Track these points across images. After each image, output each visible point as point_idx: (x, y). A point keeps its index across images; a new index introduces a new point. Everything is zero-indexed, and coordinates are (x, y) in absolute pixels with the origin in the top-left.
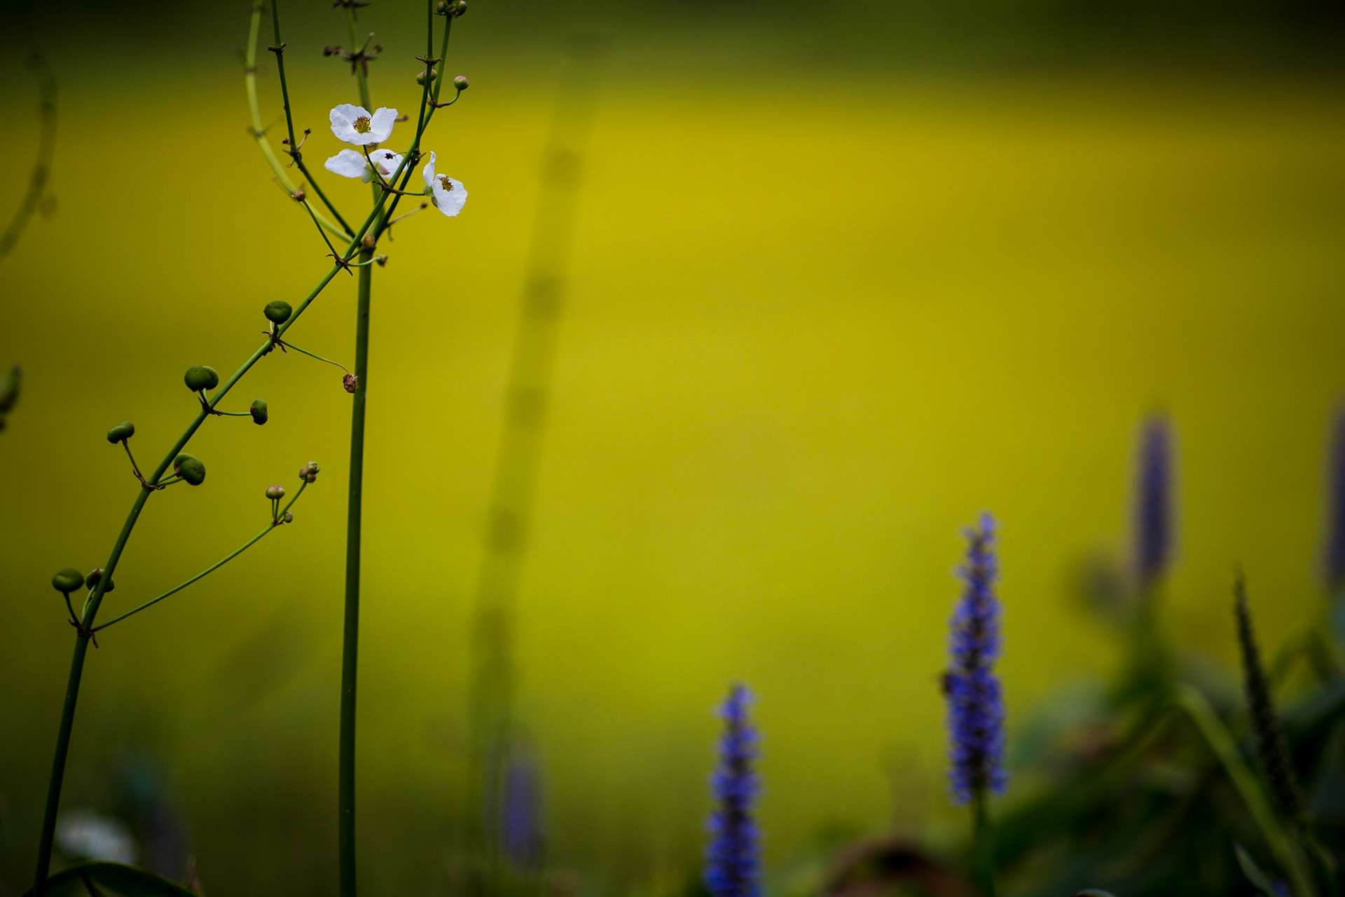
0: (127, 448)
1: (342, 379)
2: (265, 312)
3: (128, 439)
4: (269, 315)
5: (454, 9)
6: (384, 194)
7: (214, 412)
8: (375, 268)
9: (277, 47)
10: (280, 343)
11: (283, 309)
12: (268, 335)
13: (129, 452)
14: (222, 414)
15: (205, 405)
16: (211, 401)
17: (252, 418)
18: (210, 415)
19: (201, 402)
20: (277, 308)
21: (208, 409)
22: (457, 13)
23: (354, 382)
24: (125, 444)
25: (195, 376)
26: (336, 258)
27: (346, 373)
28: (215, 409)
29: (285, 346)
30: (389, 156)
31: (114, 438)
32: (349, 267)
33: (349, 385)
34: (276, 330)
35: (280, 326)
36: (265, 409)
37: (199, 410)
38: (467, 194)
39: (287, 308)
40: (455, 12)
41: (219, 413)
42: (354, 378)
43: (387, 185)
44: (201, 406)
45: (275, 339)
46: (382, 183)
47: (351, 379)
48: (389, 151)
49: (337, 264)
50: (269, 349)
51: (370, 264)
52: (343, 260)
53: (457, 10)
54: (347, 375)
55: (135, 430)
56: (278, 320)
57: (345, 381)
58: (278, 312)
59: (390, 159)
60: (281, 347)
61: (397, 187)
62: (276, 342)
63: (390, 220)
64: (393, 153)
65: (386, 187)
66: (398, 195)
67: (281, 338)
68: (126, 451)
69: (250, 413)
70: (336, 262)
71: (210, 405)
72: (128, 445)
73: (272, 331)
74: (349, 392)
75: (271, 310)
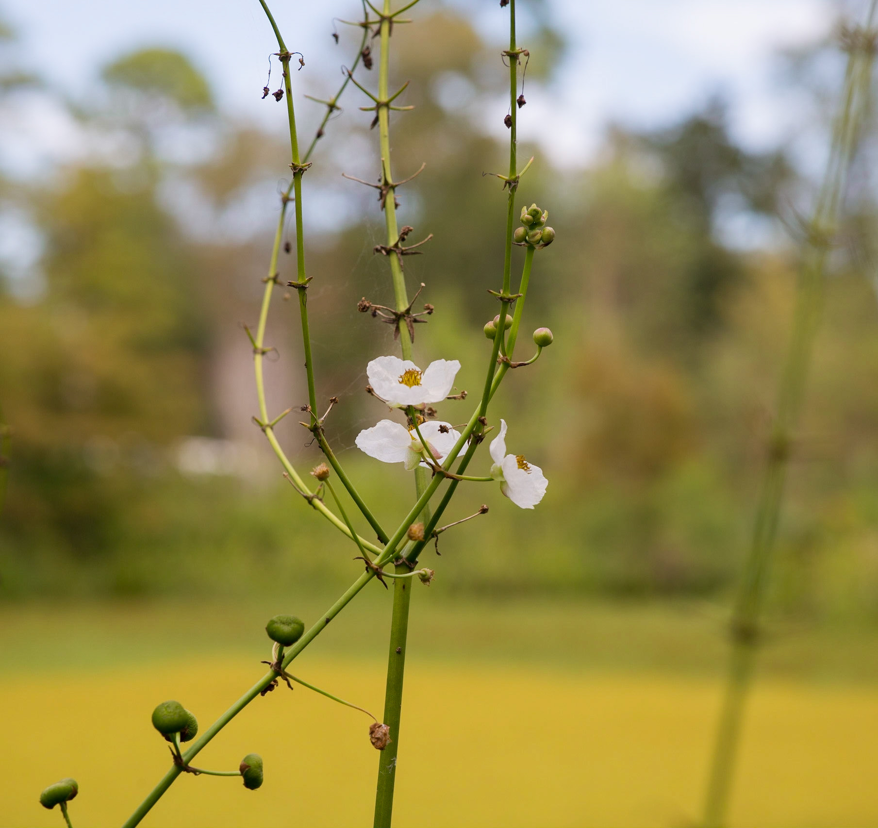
0: (65, 816)
1: (368, 731)
2: (266, 629)
3: (69, 803)
4: (273, 635)
5: (538, 237)
6: (435, 480)
7: (188, 770)
8: (417, 586)
9: (300, 282)
10: (285, 676)
11: (292, 625)
12: (269, 666)
13: (68, 821)
14: (201, 772)
15: (177, 758)
16: (185, 755)
17: (241, 780)
18: (183, 774)
19: (173, 753)
20: (284, 623)
21: (181, 765)
22: (541, 243)
23: (385, 734)
24: (64, 810)
25: (168, 716)
26: (367, 563)
27: (375, 722)
28: (191, 765)
29: (291, 681)
30: (443, 430)
31: (49, 802)
32: (383, 577)
33: (378, 739)
34: (281, 658)
35: (288, 651)
36: (260, 767)
37: (169, 765)
38: (548, 482)
39: (297, 623)
40: (538, 242)
41: (195, 772)
42: (385, 729)
43: (440, 467)
44: (172, 760)
45: (279, 670)
46: (433, 463)
47: (380, 730)
48: (444, 424)
49: (368, 572)
50: (267, 687)
51: (410, 577)
52: (376, 565)
53: (541, 239)
54: (375, 725)
55: (79, 790)
56: (285, 641)
57: (372, 732)
58: (286, 629)
59: (445, 433)
60: (286, 682)
61: (453, 472)
62: (281, 675)
63: (437, 529)
64: (448, 425)
65: (438, 469)
66: (456, 481)
67: (287, 670)
68: (64, 821)
69: (239, 772)
70: (367, 569)
71: (184, 759)
72: (68, 811)
73: (274, 659)
74: (377, 748)
75: (276, 625)
